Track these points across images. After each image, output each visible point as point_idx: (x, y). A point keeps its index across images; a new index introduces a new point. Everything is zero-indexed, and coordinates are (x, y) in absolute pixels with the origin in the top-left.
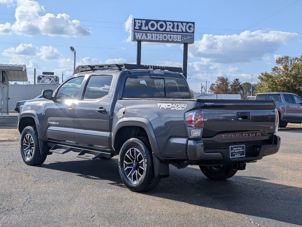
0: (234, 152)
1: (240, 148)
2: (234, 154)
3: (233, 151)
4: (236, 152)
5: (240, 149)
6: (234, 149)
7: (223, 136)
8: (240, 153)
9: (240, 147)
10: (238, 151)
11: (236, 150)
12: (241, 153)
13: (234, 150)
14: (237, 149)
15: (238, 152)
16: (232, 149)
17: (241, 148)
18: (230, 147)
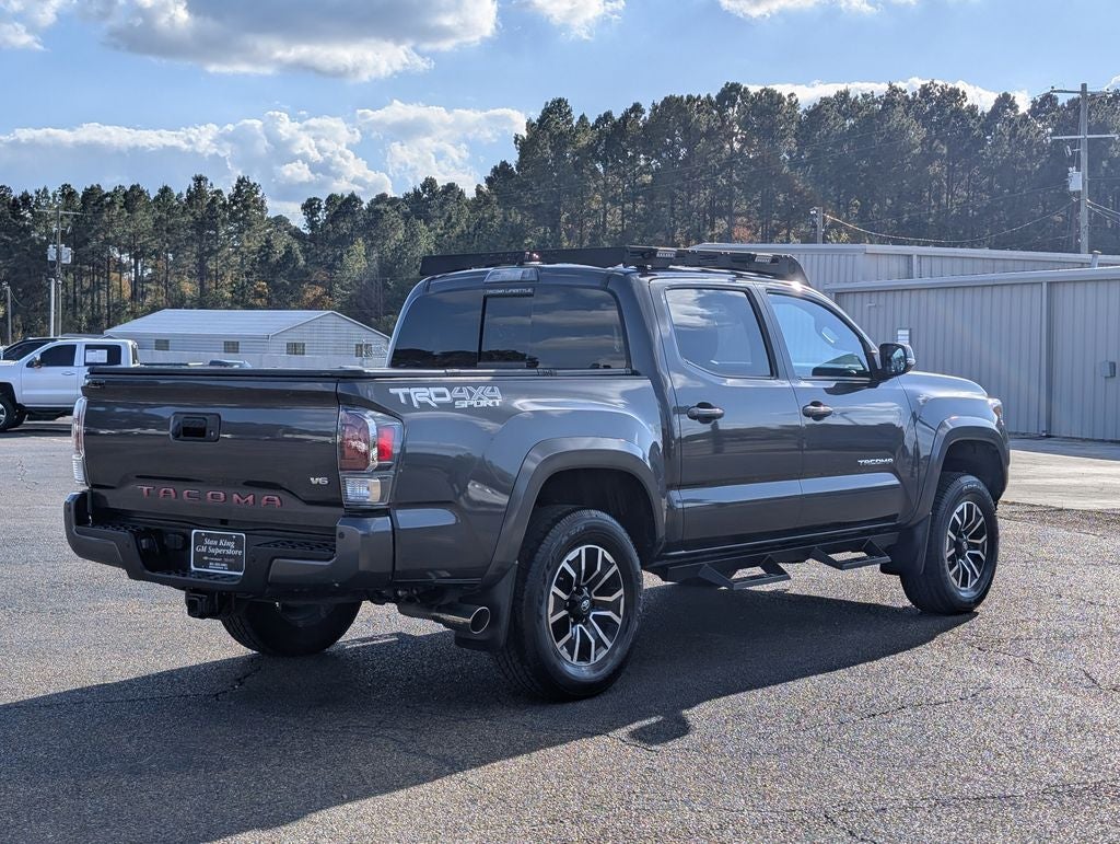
0: (207, 554)
1: (228, 544)
2: (206, 558)
3: (204, 549)
4: (212, 555)
5: (228, 548)
6: (207, 542)
7: (145, 488)
8: (226, 560)
9: (229, 538)
10: (220, 551)
11: (214, 547)
12: (232, 560)
13: (208, 546)
14: (216, 543)
15: (219, 555)
16: (200, 540)
17: (232, 544)
18: (194, 531)
